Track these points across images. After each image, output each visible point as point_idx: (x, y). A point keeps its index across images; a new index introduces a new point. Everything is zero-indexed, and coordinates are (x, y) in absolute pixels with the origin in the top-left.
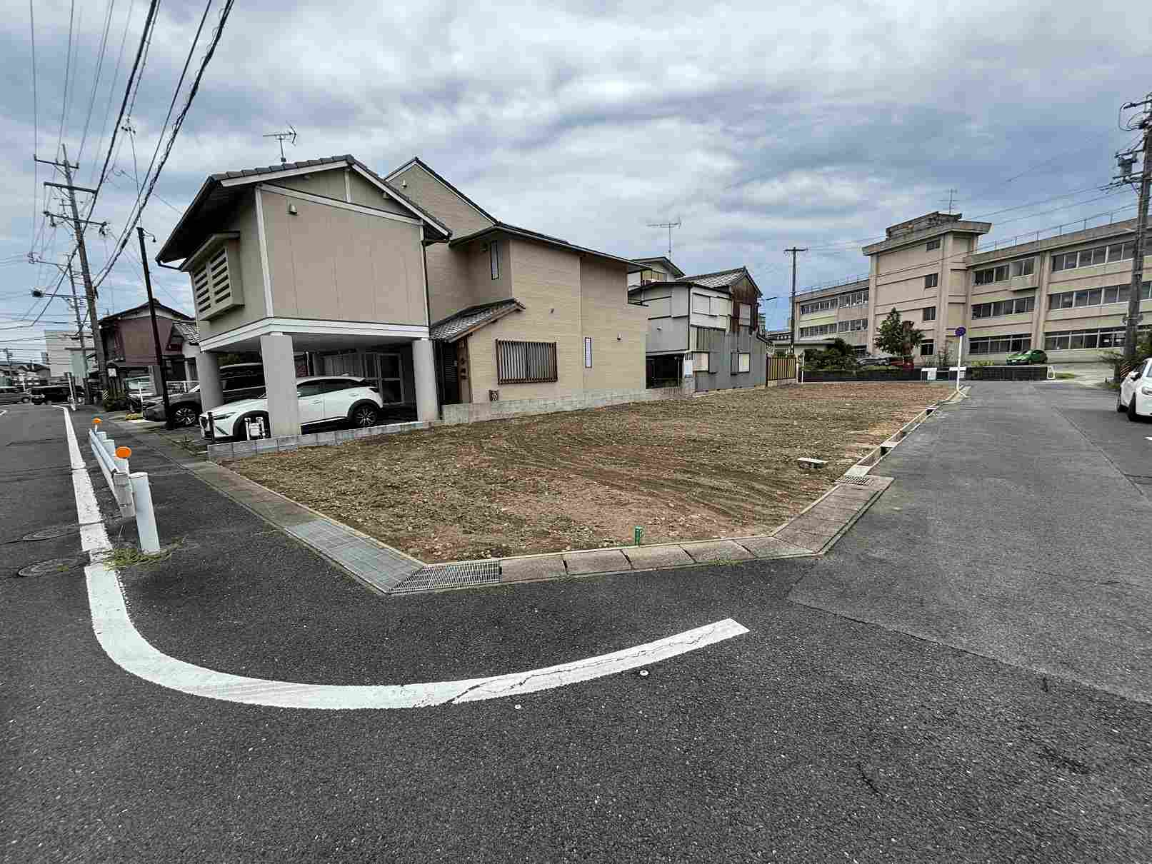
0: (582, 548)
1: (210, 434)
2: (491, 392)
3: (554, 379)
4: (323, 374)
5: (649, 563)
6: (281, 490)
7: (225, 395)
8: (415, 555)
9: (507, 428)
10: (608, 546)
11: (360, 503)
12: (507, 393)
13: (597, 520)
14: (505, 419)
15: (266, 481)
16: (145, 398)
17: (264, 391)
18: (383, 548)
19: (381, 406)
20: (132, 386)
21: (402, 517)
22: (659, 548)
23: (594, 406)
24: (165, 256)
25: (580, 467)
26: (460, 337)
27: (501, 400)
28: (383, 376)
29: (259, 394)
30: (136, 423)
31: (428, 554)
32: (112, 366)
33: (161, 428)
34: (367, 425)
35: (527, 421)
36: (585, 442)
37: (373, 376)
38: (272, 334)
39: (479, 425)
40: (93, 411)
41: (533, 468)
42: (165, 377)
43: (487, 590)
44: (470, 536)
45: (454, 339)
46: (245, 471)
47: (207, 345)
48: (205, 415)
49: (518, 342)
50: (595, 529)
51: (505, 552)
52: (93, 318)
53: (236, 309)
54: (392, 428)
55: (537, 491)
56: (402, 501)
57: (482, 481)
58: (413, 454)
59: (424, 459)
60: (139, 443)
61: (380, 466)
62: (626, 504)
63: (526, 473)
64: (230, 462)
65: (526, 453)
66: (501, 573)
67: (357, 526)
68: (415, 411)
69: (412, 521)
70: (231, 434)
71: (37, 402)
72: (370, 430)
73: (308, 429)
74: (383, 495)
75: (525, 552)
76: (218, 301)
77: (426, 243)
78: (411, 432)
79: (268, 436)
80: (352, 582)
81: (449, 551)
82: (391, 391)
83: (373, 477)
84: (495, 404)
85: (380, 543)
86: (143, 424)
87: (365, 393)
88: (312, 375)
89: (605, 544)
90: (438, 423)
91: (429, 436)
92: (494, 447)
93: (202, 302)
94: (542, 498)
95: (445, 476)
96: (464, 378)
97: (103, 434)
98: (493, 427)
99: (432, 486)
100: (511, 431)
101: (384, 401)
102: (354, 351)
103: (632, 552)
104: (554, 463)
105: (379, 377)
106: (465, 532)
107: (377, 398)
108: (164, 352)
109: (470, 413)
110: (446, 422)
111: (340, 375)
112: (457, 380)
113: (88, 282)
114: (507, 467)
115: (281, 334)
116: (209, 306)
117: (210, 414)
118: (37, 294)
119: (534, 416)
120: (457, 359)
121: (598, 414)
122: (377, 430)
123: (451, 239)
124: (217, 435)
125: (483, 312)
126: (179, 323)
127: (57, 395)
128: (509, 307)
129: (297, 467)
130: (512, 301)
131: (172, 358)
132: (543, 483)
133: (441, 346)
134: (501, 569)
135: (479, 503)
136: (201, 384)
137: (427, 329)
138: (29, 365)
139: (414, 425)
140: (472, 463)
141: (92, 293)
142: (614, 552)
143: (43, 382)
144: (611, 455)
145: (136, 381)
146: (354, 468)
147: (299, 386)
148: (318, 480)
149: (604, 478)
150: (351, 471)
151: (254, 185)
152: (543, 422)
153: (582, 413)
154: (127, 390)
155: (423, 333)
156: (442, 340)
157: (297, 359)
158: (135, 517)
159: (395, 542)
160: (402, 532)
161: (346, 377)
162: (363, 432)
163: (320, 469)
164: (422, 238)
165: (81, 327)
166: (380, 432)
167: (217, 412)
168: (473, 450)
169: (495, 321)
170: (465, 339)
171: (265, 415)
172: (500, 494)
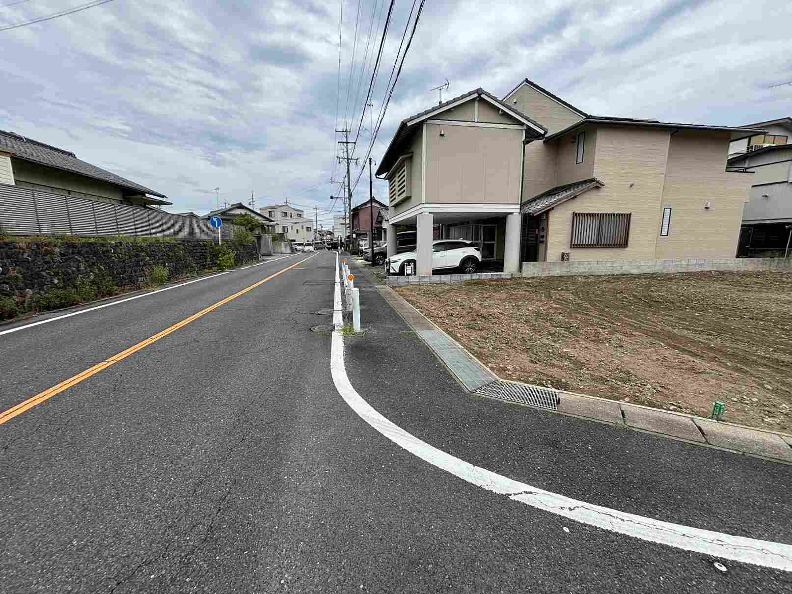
0: (642, 403)
1: (388, 270)
2: (563, 254)
3: (624, 244)
4: (449, 239)
5: (730, 444)
6: (417, 307)
7: (398, 249)
8: (492, 369)
9: (573, 283)
10: (675, 410)
11: (460, 323)
12: (577, 256)
13: (664, 381)
14: (572, 276)
15: (410, 300)
16: (365, 249)
17: (415, 248)
18: (471, 358)
19: (480, 260)
20: (361, 243)
21: (486, 339)
22: (747, 431)
23: (665, 271)
24: (379, 173)
25: (645, 326)
26: (543, 211)
27: (570, 260)
28: (484, 240)
29: (413, 249)
30: (360, 261)
31: (502, 371)
32: (354, 232)
33: (370, 265)
34: (470, 272)
35: (593, 280)
36: (653, 304)
37: (477, 240)
38: (423, 214)
39: (551, 279)
40: (346, 255)
41: (595, 320)
42: (373, 239)
43: (546, 413)
44: (536, 365)
45: (538, 213)
46: (402, 293)
47: (392, 221)
48: (387, 260)
49: (593, 214)
50: (660, 389)
51: (565, 387)
52: (350, 208)
53: (408, 199)
54: (486, 275)
55: (598, 340)
56: (487, 328)
57: (548, 324)
58: (497, 295)
59: (505, 300)
60: (360, 272)
61: (475, 301)
62: (702, 373)
63: (587, 323)
64: (395, 287)
65: (589, 306)
66: (559, 403)
67: (457, 339)
68: (502, 264)
69: (493, 343)
70: (397, 271)
71: (329, 249)
72: (471, 276)
73: (437, 272)
74: (475, 321)
75: (583, 392)
76: (399, 195)
77: (526, 142)
78: (497, 280)
79: (415, 274)
80: (450, 377)
81: (518, 373)
82: (488, 250)
83: (470, 307)
84: (566, 263)
85: (469, 354)
86: (362, 263)
87: (472, 251)
88: (442, 239)
89: (672, 407)
90: (517, 275)
91: (510, 284)
92: (561, 298)
93: (392, 197)
94: (602, 347)
95: (519, 315)
96: (542, 242)
97: (347, 266)
98: (562, 281)
99: (509, 321)
100: (577, 286)
101: (483, 257)
102: (468, 223)
103: (708, 425)
104: (617, 318)
105: (480, 241)
106: (532, 361)
107: (478, 255)
108: (374, 225)
109: (544, 270)
110: (524, 275)
111: (458, 239)
112: (537, 244)
113: (349, 190)
114: (571, 315)
115: (428, 213)
116: (395, 199)
117: (389, 259)
118: (332, 198)
119: (599, 276)
120: (538, 227)
121: (670, 279)
122: (476, 276)
123: (546, 136)
124: (392, 271)
125: (566, 190)
126: (382, 209)
127: (334, 246)
128: (589, 185)
129: (428, 294)
130: (593, 180)
131: (377, 228)
132: (604, 333)
133: (528, 218)
134: (559, 399)
135: (544, 341)
136: (387, 243)
137: (519, 206)
138: (328, 231)
139: (501, 275)
140: (541, 308)
141: (350, 195)
142: (684, 418)
143: (332, 240)
144: (683, 319)
145: (362, 240)
146: (459, 300)
147: (434, 245)
148: (437, 304)
149: (674, 342)
150: (457, 301)
151: (423, 122)
152: (608, 282)
153: (652, 276)
154: (359, 245)
155: (515, 209)
156: (529, 214)
157: (435, 229)
158: (352, 311)
159: (480, 356)
160: (486, 350)
161: (461, 240)
162: (467, 277)
163: (440, 297)
164: (524, 138)
165: (345, 213)
166: (478, 277)
167: (393, 258)
168: (543, 298)
169: (576, 197)
170: (547, 213)
171: (415, 262)
172: (563, 336)
